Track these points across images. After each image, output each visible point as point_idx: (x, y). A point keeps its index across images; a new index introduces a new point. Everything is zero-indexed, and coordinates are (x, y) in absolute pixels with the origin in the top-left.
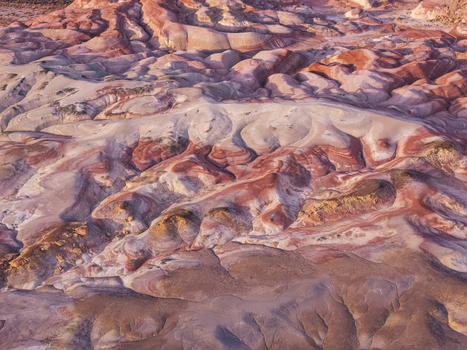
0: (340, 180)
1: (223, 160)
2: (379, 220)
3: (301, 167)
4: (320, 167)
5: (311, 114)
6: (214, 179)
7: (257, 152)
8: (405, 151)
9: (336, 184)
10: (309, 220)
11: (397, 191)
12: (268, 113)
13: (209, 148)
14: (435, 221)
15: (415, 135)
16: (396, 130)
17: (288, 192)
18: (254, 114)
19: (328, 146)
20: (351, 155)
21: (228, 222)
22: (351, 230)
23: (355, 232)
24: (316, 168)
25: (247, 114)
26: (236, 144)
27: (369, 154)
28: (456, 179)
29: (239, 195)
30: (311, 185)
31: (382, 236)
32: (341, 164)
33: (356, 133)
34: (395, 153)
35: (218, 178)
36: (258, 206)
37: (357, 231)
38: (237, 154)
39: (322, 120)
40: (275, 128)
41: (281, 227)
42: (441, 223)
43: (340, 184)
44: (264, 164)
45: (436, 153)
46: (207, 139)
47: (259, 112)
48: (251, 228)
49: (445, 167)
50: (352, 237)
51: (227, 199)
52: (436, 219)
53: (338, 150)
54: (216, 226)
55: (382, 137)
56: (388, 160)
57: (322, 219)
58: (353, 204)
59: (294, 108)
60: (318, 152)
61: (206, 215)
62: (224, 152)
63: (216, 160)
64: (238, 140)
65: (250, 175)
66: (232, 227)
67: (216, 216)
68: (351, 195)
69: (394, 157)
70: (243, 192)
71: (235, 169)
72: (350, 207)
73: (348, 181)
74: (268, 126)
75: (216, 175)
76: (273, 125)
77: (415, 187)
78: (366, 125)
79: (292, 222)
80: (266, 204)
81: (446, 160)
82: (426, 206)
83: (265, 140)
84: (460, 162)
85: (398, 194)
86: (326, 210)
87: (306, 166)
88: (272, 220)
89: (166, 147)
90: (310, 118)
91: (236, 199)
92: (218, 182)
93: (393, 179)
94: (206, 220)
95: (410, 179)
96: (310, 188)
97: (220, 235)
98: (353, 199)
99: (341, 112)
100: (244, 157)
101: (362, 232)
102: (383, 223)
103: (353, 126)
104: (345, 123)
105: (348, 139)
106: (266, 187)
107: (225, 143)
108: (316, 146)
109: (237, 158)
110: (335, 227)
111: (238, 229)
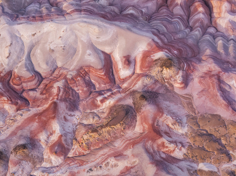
0: (99, 103)
1: (20, 87)
2: (126, 148)
3: (73, 90)
4: (85, 89)
5: (79, 34)
6: (15, 107)
7: (43, 75)
8: (142, 67)
9: (96, 106)
10: (81, 150)
11: (138, 114)
12: (48, 33)
13: (10, 73)
14: (163, 145)
15: (147, 49)
16: (133, 46)
17: (65, 119)
18: (38, 34)
19: (89, 67)
20: (105, 74)
21: (27, 157)
22: (109, 160)
23: (111, 162)
24: (82, 90)
25: (34, 35)
26: (28, 70)
27: (117, 71)
28: (175, 93)
29: (33, 129)
30: (81, 108)
31: (129, 165)
32: (99, 84)
33: (107, 50)
34: (134, 69)
35: (18, 106)
36: (46, 138)
37: (112, 161)
38: (30, 80)
39: (84, 39)
40: (53, 51)
41: (62, 157)
42: (167, 147)
43: (99, 106)
44: (47, 90)
45: (162, 71)
46: (8, 65)
47: (42, 32)
48: (42, 160)
49: (168, 82)
50: (109, 167)
51: (24, 134)
52: (163, 143)
53: (96, 70)
54: (18, 163)
55: (125, 55)
56: (130, 77)
57: (89, 149)
58: (109, 132)
59: (65, 27)
60: (83, 72)
61: (12, 153)
62: (20, 78)
63: (16, 87)
64: (30, 67)
65: (39, 103)
66: (30, 161)
67: (18, 154)
68: (107, 125)
69: (134, 73)
70: (35, 125)
71: (29, 95)
72: (107, 135)
73: (104, 104)
74: (48, 49)
75: (16, 104)
76: (52, 48)
77: (148, 109)
78: (113, 42)
79: (69, 150)
80: (51, 134)
81: (168, 77)
82: (156, 131)
83: (47, 64)
84: (177, 76)
85: (138, 118)
86: (91, 140)
87: (76, 89)
88: (56, 153)
90: (76, 36)
91: (31, 132)
92: (18, 109)
93: (134, 103)
94: (12, 157)
95: (146, 103)
96: (80, 111)
97: (23, 171)
98: (108, 128)
99: (96, 29)
100: (34, 82)
101: (116, 162)
102: (129, 152)
103: (105, 43)
104: (100, 40)
105: (102, 56)
106: (50, 118)
107: (21, 70)
108: (81, 68)
109: (29, 83)
110: (98, 156)
111: (34, 163)
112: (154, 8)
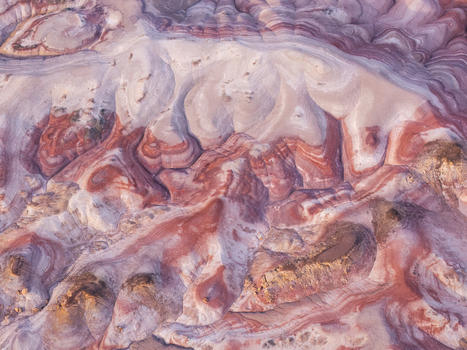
0: (306, 213)
1: (156, 161)
2: (347, 309)
3: (258, 180)
4: (282, 182)
5: (284, 72)
6: (140, 200)
7: (204, 144)
8: (400, 153)
9: (300, 219)
10: (257, 301)
11: (379, 246)
12: (224, 63)
13: (140, 132)
14: (421, 314)
15: (414, 120)
16: (389, 110)
17: (236, 236)
18: (205, 63)
19: (296, 139)
20: (325, 158)
21: (151, 300)
22: (309, 329)
23: (313, 334)
24: (277, 184)
25: (196, 63)
26: (176, 130)
27: (350, 156)
28: (460, 214)
29: (169, 246)
30: (268, 218)
31: (348, 345)
32: (311, 175)
33: (336, 111)
34: (385, 155)
35: (147, 198)
36: (192, 267)
37: (316, 331)
38: (177, 150)
39: (293, 83)
40: (229, 98)
41: (219, 310)
42: (429, 320)
43: (304, 220)
44: (208, 174)
45: (438, 167)
46: (139, 115)
47: (212, 59)
48: (178, 309)
49: (447, 191)
50: (308, 343)
51: (152, 254)
52: (423, 310)
53: (309, 147)
54: (132, 309)
55: (370, 125)
56: (374, 170)
57: (273, 300)
58: (317, 274)
59: (258, 55)
60: (283, 149)
61: (123, 287)
62: (158, 143)
63: (149, 161)
64: (182, 125)
65: (188, 197)
66: (156, 308)
67: (135, 292)
68: (315, 259)
69: (382, 164)
70: (175, 239)
71: (171, 179)
72: (312, 278)
73: (316, 217)
74: (220, 94)
75: (144, 193)
76: (228, 93)
77: (401, 239)
78: (349, 96)
79: (234, 298)
80: (204, 262)
81: (450, 180)
82: (411, 286)
83: (214, 123)
85: (379, 254)
86: (281, 284)
87: (264, 179)
88: (208, 299)
89: (83, 132)
90: (279, 76)
91: (166, 253)
92: (146, 205)
93: (375, 224)
94: (124, 296)
95: (398, 225)
96: (266, 224)
97: (139, 325)
98: (316, 266)
99: (320, 66)
100: (184, 156)
101: (323, 334)
102: (350, 319)
103: (333, 97)
104: (324, 90)
105: (324, 122)
106: (206, 229)
107: (162, 129)
108: (280, 139)
109: (175, 156)
110: (288, 317)
111: (163, 313)
112: (440, 38)
